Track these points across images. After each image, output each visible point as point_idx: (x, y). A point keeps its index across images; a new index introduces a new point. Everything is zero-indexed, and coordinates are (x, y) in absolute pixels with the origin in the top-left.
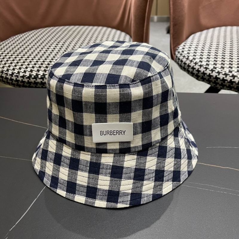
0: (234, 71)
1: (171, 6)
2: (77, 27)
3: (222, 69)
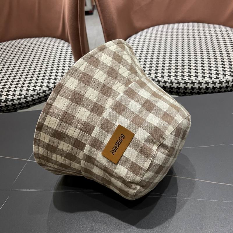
0: (158, 76)
3: (149, 75)
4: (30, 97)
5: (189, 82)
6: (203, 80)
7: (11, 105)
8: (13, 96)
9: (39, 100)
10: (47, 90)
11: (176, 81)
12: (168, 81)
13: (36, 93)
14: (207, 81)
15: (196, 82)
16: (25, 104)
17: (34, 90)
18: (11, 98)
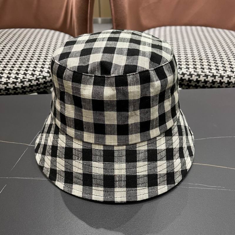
1: (113, 7)
2: (17, 30)
4: (27, 82)
5: (209, 75)
6: (224, 73)
7: (4, 89)
8: (7, 79)
9: (38, 87)
10: (47, 76)
11: (196, 74)
12: (186, 72)
13: (34, 78)
14: (229, 75)
15: (217, 76)
16: (20, 89)
17: (33, 75)
18: (5, 81)
